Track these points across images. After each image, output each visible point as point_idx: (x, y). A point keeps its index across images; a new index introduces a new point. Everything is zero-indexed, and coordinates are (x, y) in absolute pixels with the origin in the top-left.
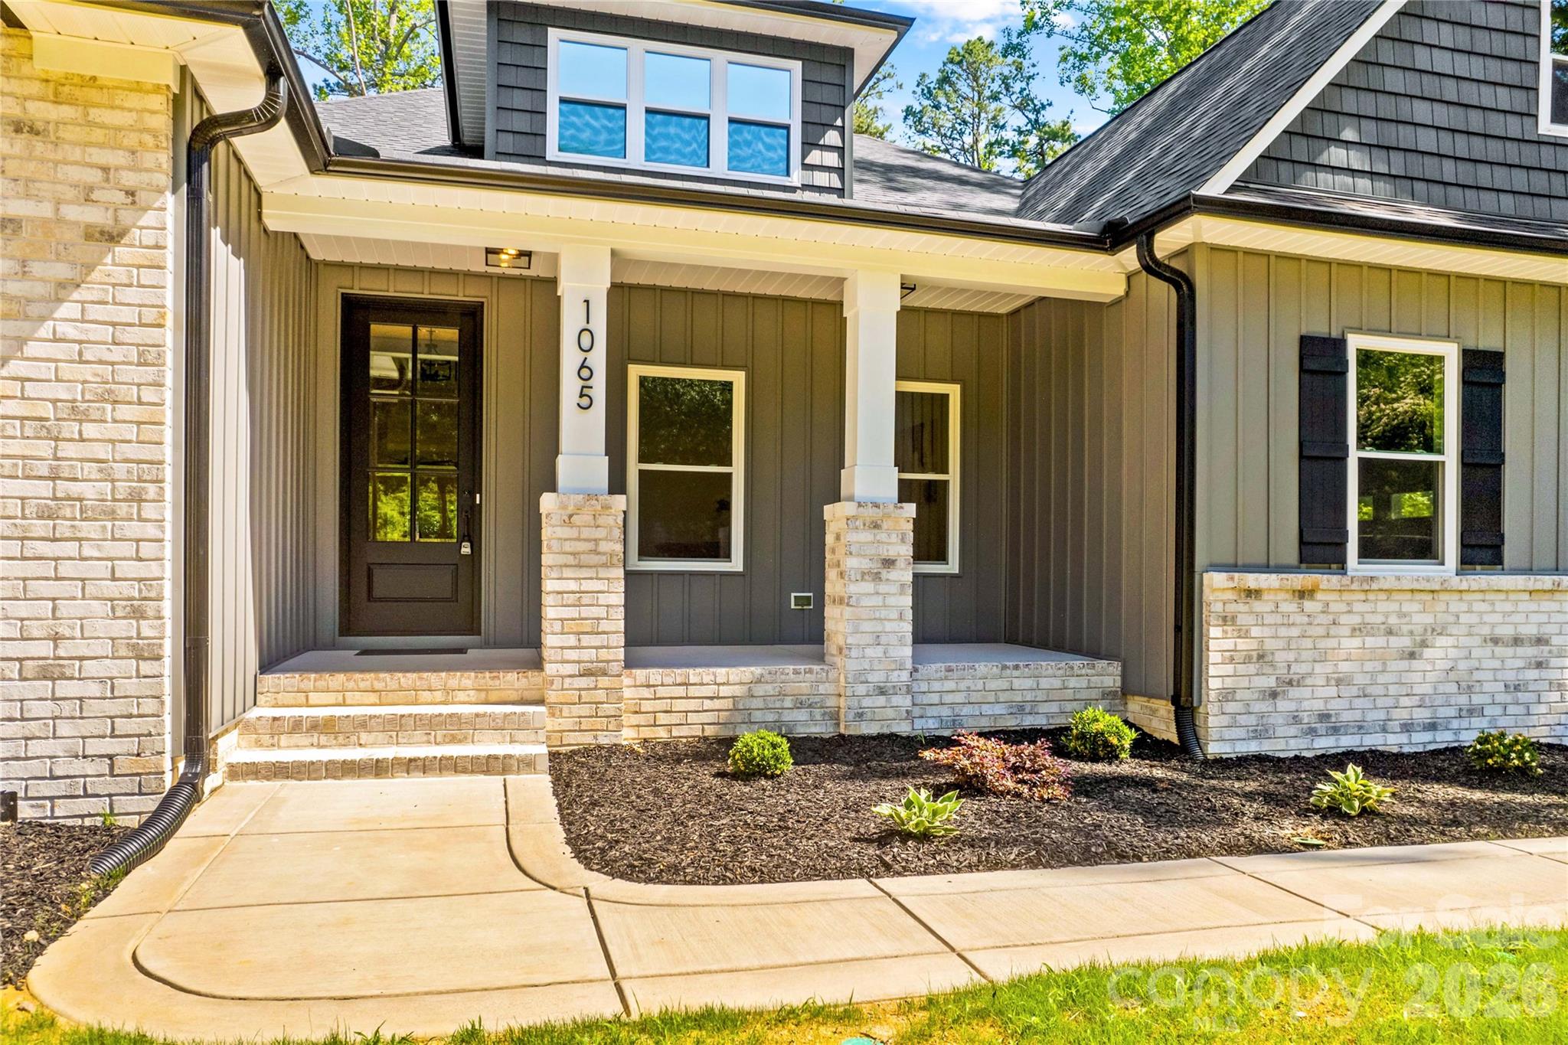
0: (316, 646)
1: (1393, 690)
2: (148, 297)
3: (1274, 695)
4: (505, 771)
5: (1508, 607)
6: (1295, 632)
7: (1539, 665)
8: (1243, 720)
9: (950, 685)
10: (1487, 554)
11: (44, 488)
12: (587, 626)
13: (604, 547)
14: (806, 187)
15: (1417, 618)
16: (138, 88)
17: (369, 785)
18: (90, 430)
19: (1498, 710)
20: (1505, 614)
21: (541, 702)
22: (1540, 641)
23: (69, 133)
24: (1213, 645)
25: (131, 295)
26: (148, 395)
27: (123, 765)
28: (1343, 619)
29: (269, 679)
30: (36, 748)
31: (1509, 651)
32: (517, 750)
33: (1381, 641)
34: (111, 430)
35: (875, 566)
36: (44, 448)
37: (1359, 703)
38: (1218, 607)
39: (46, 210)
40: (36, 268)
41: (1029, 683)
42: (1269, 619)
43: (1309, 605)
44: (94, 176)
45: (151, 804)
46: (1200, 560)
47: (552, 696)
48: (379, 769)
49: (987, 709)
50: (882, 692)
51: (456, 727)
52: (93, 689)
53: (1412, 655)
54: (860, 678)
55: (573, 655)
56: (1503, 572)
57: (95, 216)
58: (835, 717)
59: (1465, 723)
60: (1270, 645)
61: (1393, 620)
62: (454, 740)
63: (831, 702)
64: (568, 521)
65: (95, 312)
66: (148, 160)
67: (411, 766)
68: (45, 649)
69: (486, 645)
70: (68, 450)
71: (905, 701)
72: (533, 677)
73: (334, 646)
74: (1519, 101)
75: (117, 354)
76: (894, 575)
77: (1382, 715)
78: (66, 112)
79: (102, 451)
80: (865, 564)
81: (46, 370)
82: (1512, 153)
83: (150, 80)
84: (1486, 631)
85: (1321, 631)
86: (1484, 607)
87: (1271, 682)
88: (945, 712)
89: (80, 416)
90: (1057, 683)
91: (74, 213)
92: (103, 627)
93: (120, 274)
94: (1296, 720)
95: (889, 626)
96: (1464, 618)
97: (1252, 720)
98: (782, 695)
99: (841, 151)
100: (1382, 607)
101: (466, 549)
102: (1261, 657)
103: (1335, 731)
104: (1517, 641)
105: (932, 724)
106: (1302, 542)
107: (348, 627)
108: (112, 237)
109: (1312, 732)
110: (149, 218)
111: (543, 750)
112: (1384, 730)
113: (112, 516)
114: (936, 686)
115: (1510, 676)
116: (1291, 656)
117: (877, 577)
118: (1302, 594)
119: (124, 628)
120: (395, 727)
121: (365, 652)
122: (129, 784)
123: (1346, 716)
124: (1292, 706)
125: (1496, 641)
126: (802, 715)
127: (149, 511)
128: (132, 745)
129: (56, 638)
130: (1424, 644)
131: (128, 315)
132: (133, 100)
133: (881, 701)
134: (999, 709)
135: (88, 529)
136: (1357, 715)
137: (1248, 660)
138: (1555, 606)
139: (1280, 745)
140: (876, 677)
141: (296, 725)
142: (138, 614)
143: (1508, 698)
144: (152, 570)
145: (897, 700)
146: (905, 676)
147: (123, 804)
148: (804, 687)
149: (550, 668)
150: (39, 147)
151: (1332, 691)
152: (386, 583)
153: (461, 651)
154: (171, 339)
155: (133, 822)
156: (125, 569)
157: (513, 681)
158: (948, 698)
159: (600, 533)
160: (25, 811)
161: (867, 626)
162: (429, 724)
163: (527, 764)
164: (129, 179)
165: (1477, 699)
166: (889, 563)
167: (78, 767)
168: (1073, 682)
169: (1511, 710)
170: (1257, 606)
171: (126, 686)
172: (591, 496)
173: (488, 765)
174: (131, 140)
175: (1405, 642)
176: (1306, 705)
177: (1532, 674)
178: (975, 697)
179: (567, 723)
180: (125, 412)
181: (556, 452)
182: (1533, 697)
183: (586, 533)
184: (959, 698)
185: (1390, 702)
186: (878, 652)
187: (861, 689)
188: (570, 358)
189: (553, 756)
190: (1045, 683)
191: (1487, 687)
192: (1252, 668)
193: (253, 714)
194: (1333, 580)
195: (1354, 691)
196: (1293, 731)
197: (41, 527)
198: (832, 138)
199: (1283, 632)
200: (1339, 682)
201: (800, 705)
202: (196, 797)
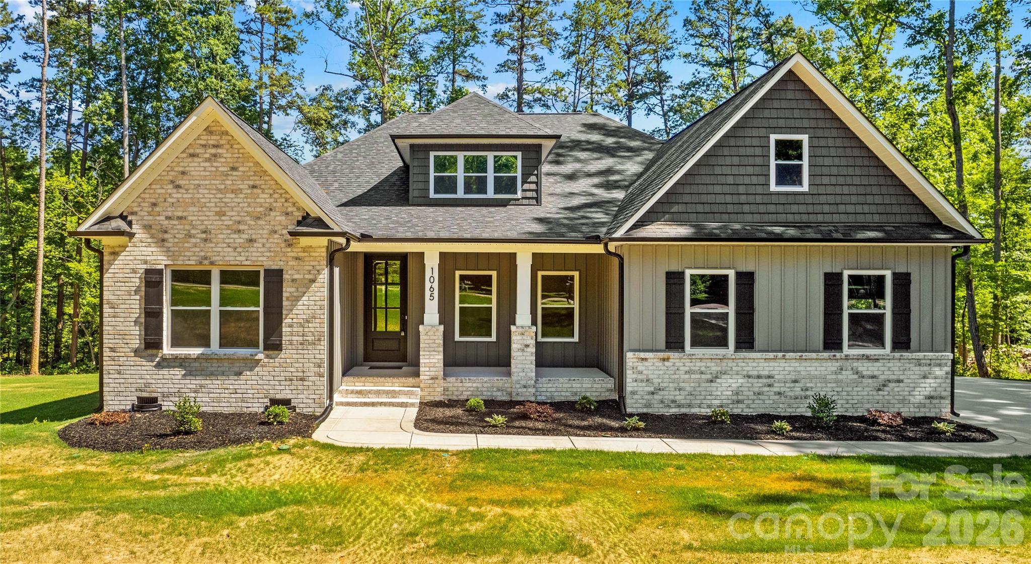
0: (356, 365)
1: (703, 393)
2: (321, 294)
3: (653, 393)
4: (406, 406)
5: (755, 364)
6: (661, 372)
7: (769, 386)
8: (641, 401)
9: (550, 385)
10: (747, 345)
11: (301, 338)
12: (432, 365)
13: (437, 341)
14: (523, 198)
15: (713, 368)
16: (320, 247)
17: (370, 408)
18: (310, 325)
19: (750, 402)
20: (753, 367)
21: (419, 387)
22: (769, 377)
23: (306, 259)
24: (628, 376)
25: (318, 294)
26: (322, 317)
27: (317, 401)
28: (681, 368)
29: (345, 378)
30: (300, 396)
31: (756, 380)
32: (410, 401)
33: (698, 376)
34: (314, 325)
35: (522, 347)
36: (301, 329)
37: (688, 397)
38: (631, 364)
39: (302, 276)
40: (300, 290)
41: (579, 385)
42: (650, 368)
43: (666, 363)
44: (311, 268)
45: (322, 410)
46: (626, 348)
47: (422, 385)
48: (373, 404)
49: (563, 394)
50: (525, 387)
51: (394, 394)
52: (311, 383)
53: (712, 381)
54: (518, 382)
55: (428, 373)
56: (755, 352)
57: (311, 277)
58: (510, 394)
59: (735, 406)
60: (651, 377)
61: (703, 369)
62: (394, 397)
63: (509, 390)
64: (427, 334)
65: (311, 298)
66: (322, 263)
67: (381, 404)
68: (301, 374)
69: (409, 366)
70: (306, 330)
71: (533, 390)
72: (417, 380)
73: (362, 365)
74: (761, 180)
75: (315, 307)
76: (529, 350)
77: (699, 402)
78: (306, 254)
79: (312, 330)
80: (519, 346)
81: (301, 312)
82: (759, 199)
83: (322, 245)
84: (745, 373)
85: (672, 372)
86: (744, 364)
87: (652, 389)
88: (548, 394)
89: (308, 322)
90: (590, 386)
91: (307, 276)
92: (312, 369)
93: (316, 289)
94: (662, 402)
95: (527, 366)
96: (734, 368)
97: (644, 401)
98: (493, 387)
99: (536, 183)
100: (698, 364)
101: (403, 334)
102: (647, 381)
103: (679, 406)
104: (759, 377)
105: (544, 398)
106: (667, 342)
107: (367, 359)
108: (313, 281)
109: (669, 406)
110: (321, 276)
111: (418, 401)
112: (700, 407)
113: (314, 344)
114: (545, 385)
115: (756, 390)
116: (660, 381)
117: (523, 350)
118: (664, 360)
119: (317, 369)
120: (378, 393)
121: (371, 368)
122: (318, 405)
123: (683, 402)
124: (661, 397)
125: (749, 377)
126: (499, 393)
127: (322, 343)
128: (318, 396)
129: (303, 372)
130: (717, 377)
131: (317, 298)
132: (319, 250)
133: (525, 390)
134: (568, 394)
135: (310, 347)
136: (688, 401)
137: (642, 381)
138: (776, 364)
139: (656, 410)
140: (523, 382)
141: (352, 392)
142: (320, 367)
143: (755, 397)
144: (322, 356)
145: (530, 390)
146: (533, 382)
147: (317, 410)
148: (500, 385)
149: (421, 377)
150: (301, 263)
151: (678, 393)
152: (378, 345)
153: (400, 368)
154: (326, 303)
155: (319, 414)
156: (318, 356)
157: (411, 380)
158: (549, 390)
159: (436, 337)
160: (298, 410)
161: (520, 366)
162: (387, 393)
163: (412, 405)
164: (318, 268)
165: (740, 397)
166: (527, 346)
167: (308, 401)
168: (595, 386)
169: (756, 402)
170: (646, 364)
171: (318, 383)
172: (433, 326)
173: (402, 405)
174: (318, 259)
175: (709, 376)
176: (666, 397)
177: (767, 389)
178: (559, 389)
179: (426, 394)
180: (317, 321)
181: (424, 312)
182: (767, 397)
183: (432, 337)
184: (553, 390)
185: (702, 397)
186: (524, 374)
187: (518, 386)
188: (428, 285)
189: (421, 403)
190: (584, 386)
191: (745, 393)
192: (644, 384)
193: (341, 388)
194: (676, 355)
195: (686, 393)
196: (661, 405)
197: (300, 347)
198: (533, 178)
199: (656, 372)
200: (680, 390)
201: (498, 390)
202: (331, 409)
